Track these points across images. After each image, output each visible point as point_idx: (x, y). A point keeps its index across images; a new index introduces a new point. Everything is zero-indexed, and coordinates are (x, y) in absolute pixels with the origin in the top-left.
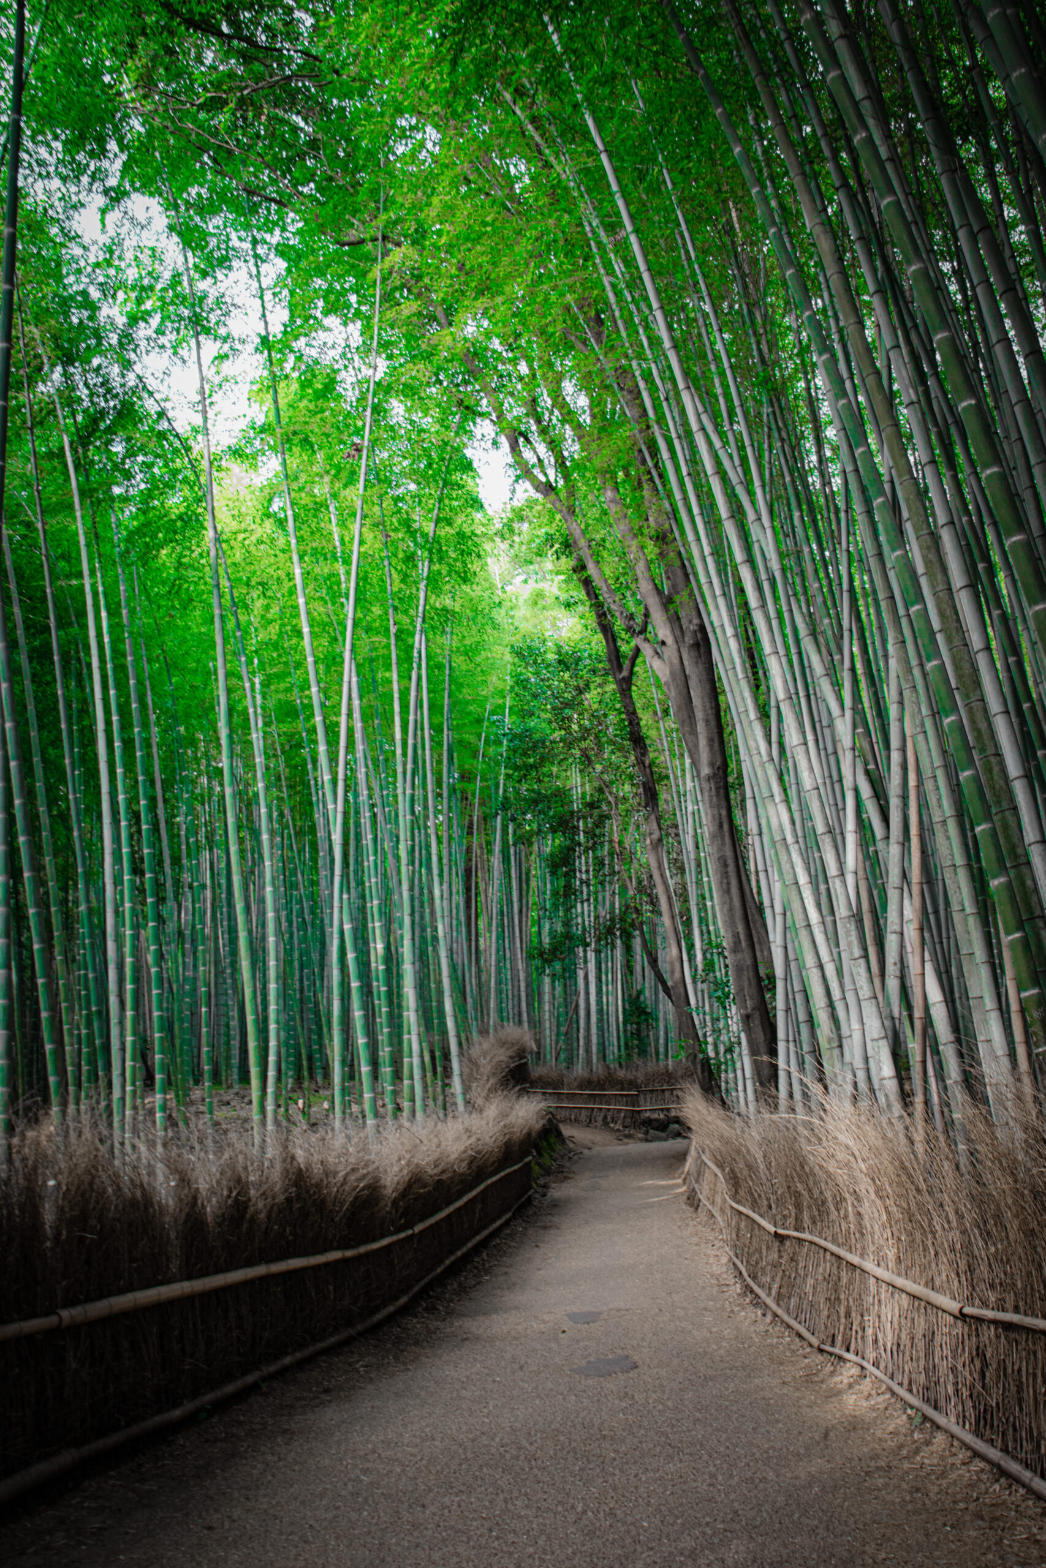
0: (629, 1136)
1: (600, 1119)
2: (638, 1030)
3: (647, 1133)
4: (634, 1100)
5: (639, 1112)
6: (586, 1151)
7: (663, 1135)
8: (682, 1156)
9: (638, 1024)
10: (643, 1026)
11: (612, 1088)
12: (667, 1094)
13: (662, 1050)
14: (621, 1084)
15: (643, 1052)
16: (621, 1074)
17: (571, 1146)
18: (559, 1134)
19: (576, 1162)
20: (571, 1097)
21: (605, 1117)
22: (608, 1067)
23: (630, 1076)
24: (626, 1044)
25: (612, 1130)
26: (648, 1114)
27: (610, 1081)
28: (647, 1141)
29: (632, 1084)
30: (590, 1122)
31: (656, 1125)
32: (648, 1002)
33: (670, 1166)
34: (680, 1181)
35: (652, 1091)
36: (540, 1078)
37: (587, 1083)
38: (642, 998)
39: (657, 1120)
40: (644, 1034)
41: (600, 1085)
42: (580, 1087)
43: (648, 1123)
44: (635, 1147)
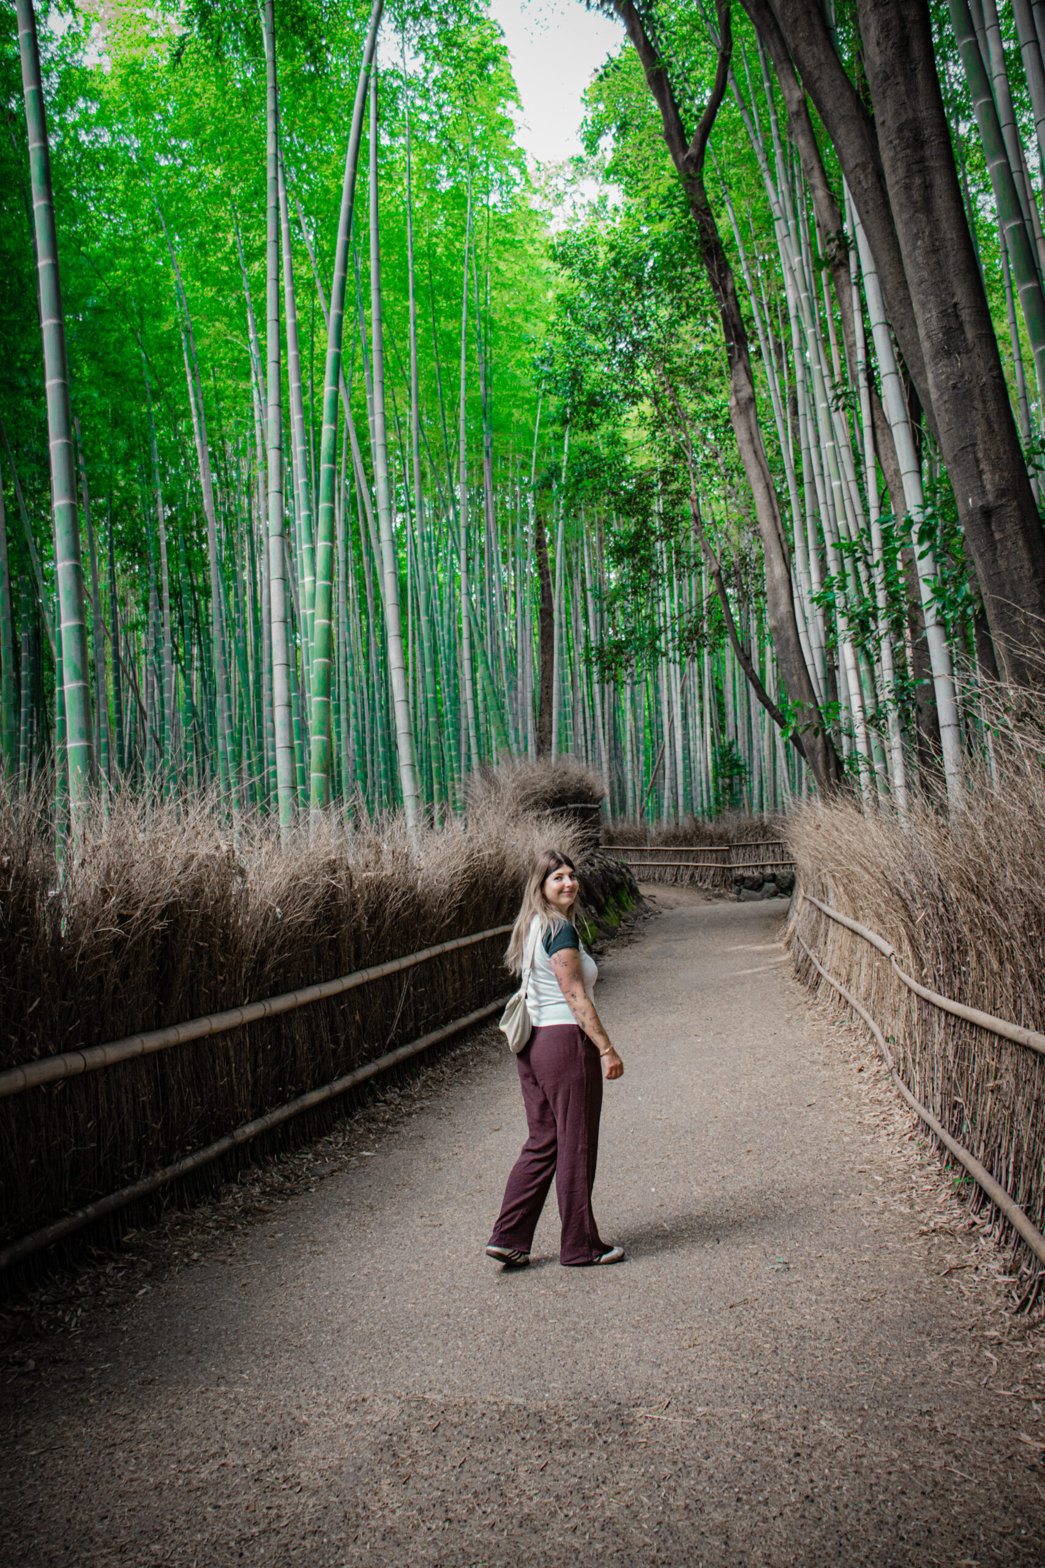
0: (720, 896)
1: (687, 878)
2: (731, 786)
3: (739, 892)
4: (725, 857)
5: (730, 869)
6: (666, 912)
7: (758, 894)
8: (783, 916)
9: (731, 777)
10: (736, 780)
11: (699, 843)
12: (762, 849)
13: (756, 801)
14: (710, 839)
15: (735, 804)
16: (710, 827)
17: (650, 905)
18: (634, 891)
19: (651, 923)
20: (655, 853)
21: (692, 876)
22: (696, 820)
23: (720, 830)
24: (717, 799)
25: (701, 889)
26: (740, 872)
27: (697, 835)
28: (739, 900)
29: (722, 838)
30: (675, 881)
31: (748, 883)
32: (741, 754)
33: (768, 927)
34: (781, 945)
35: (745, 846)
36: (621, 834)
37: (673, 838)
38: (734, 750)
39: (749, 878)
40: (736, 788)
41: (687, 840)
42: (666, 843)
43: (741, 881)
44: (725, 907)
